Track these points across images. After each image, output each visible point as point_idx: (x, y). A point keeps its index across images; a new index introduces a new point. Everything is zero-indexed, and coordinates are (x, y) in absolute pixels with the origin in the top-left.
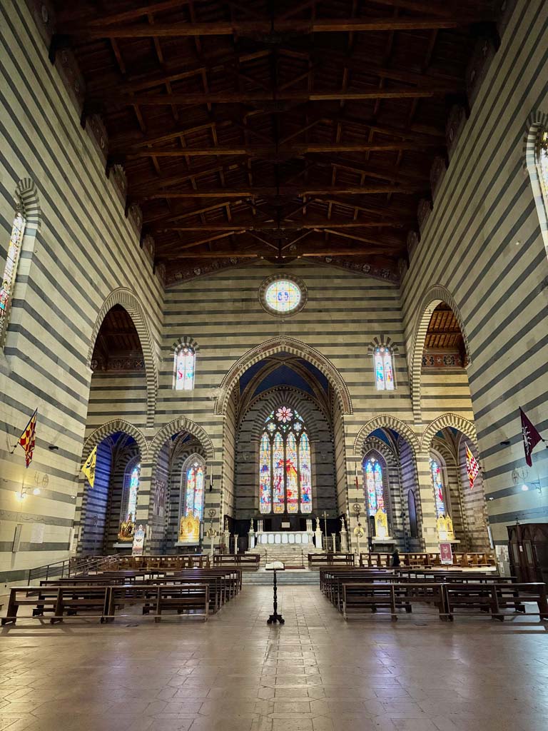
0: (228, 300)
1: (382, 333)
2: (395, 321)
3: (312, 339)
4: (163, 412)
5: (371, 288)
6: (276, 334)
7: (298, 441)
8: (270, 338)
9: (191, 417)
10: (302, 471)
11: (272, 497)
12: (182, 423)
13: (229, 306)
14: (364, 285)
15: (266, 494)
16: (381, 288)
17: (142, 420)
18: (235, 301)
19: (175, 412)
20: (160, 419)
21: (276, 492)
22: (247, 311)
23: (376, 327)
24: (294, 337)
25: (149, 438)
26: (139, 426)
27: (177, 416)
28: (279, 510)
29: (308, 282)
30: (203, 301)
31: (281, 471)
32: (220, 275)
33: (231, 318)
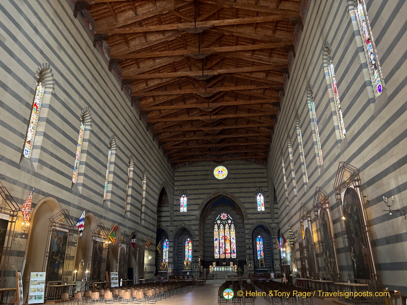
0: (199, 175)
1: (260, 187)
2: (264, 182)
3: (232, 190)
4: (176, 221)
5: (255, 169)
6: (218, 188)
7: (230, 228)
8: (215, 190)
9: (186, 222)
10: (232, 240)
11: (219, 252)
12: (183, 225)
13: (200, 177)
14: (252, 167)
15: (217, 250)
16: (259, 169)
17: (169, 224)
18: (202, 175)
19: (180, 221)
20: (175, 223)
21: (221, 250)
22: (207, 179)
23: (257, 185)
24: (225, 190)
25: (172, 231)
26: (167, 226)
27: (181, 222)
28: (223, 257)
29: (230, 167)
30: (189, 176)
31: (223, 241)
32: (196, 165)
33: (201, 182)
